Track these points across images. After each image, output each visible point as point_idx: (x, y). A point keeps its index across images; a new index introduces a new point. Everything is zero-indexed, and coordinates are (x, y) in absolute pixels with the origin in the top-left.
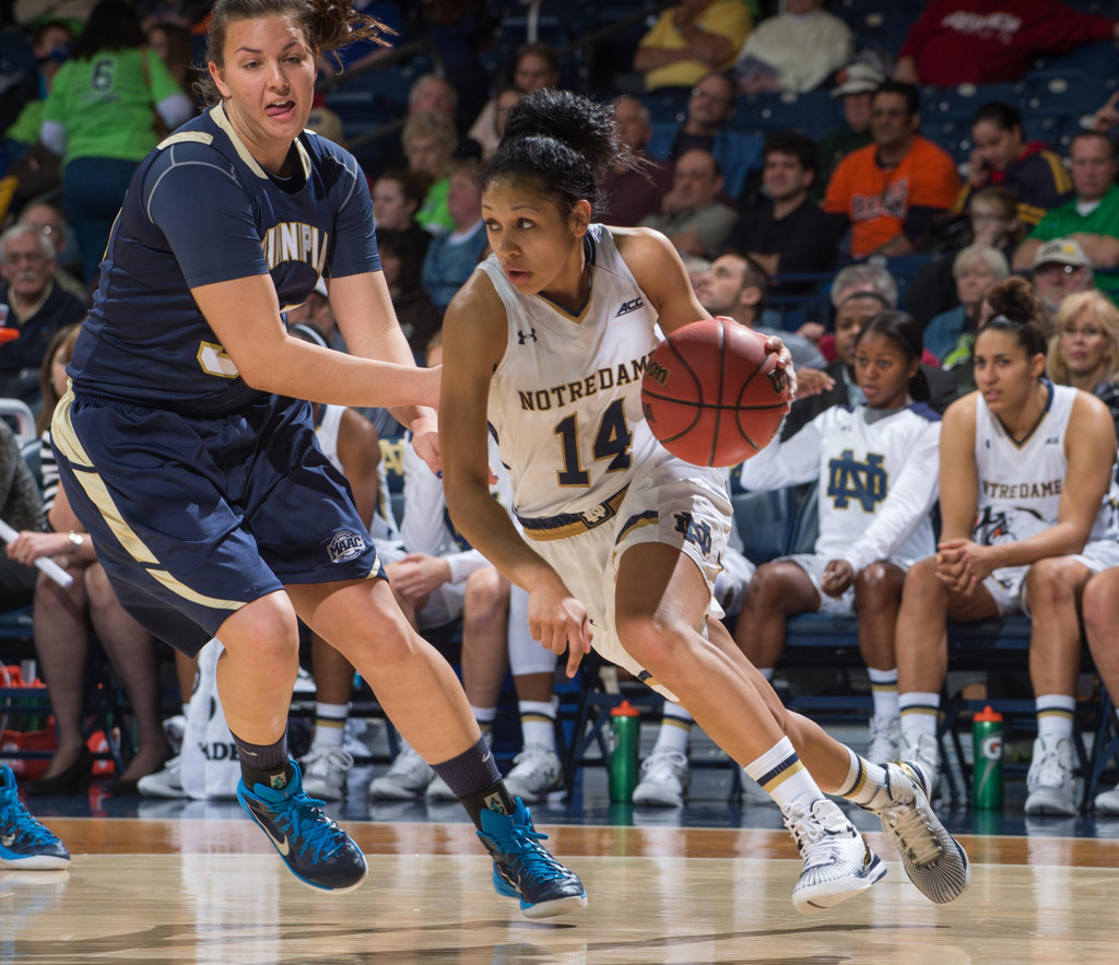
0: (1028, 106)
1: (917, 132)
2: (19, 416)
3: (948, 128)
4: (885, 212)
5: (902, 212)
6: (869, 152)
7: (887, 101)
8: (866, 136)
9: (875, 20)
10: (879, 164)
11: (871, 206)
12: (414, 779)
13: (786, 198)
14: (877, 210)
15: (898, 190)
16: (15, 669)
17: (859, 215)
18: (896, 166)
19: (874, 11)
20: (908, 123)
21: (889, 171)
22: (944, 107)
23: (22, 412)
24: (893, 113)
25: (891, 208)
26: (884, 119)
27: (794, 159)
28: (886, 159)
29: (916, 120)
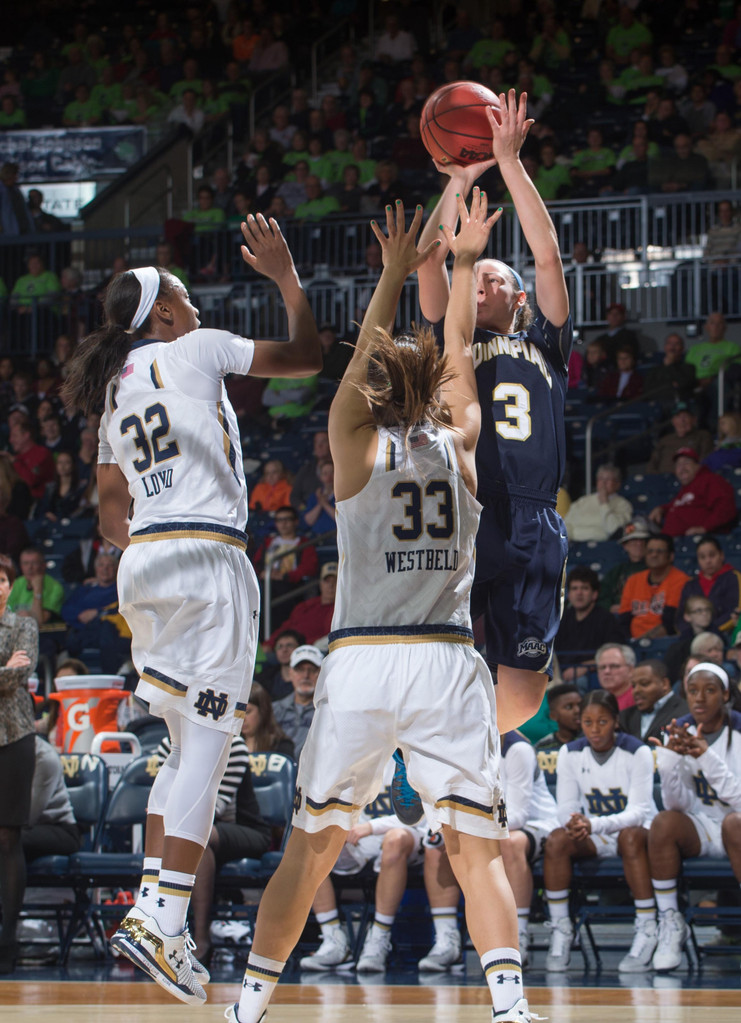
0: (735, 549)
1: (672, 564)
2: (132, 743)
3: (687, 562)
4: (652, 611)
5: (660, 612)
6: (644, 574)
7: (655, 544)
8: (642, 565)
9: (643, 498)
10: (650, 582)
11: (642, 607)
12: (331, 959)
13: (583, 609)
14: (646, 609)
15: (660, 600)
16: (129, 893)
17: (635, 612)
18: (659, 584)
19: (643, 494)
20: (668, 557)
21: (655, 586)
22: (685, 549)
23: (132, 740)
24: (659, 551)
25: (654, 609)
26: (654, 554)
27: (587, 585)
28: (654, 579)
29: (672, 556)
